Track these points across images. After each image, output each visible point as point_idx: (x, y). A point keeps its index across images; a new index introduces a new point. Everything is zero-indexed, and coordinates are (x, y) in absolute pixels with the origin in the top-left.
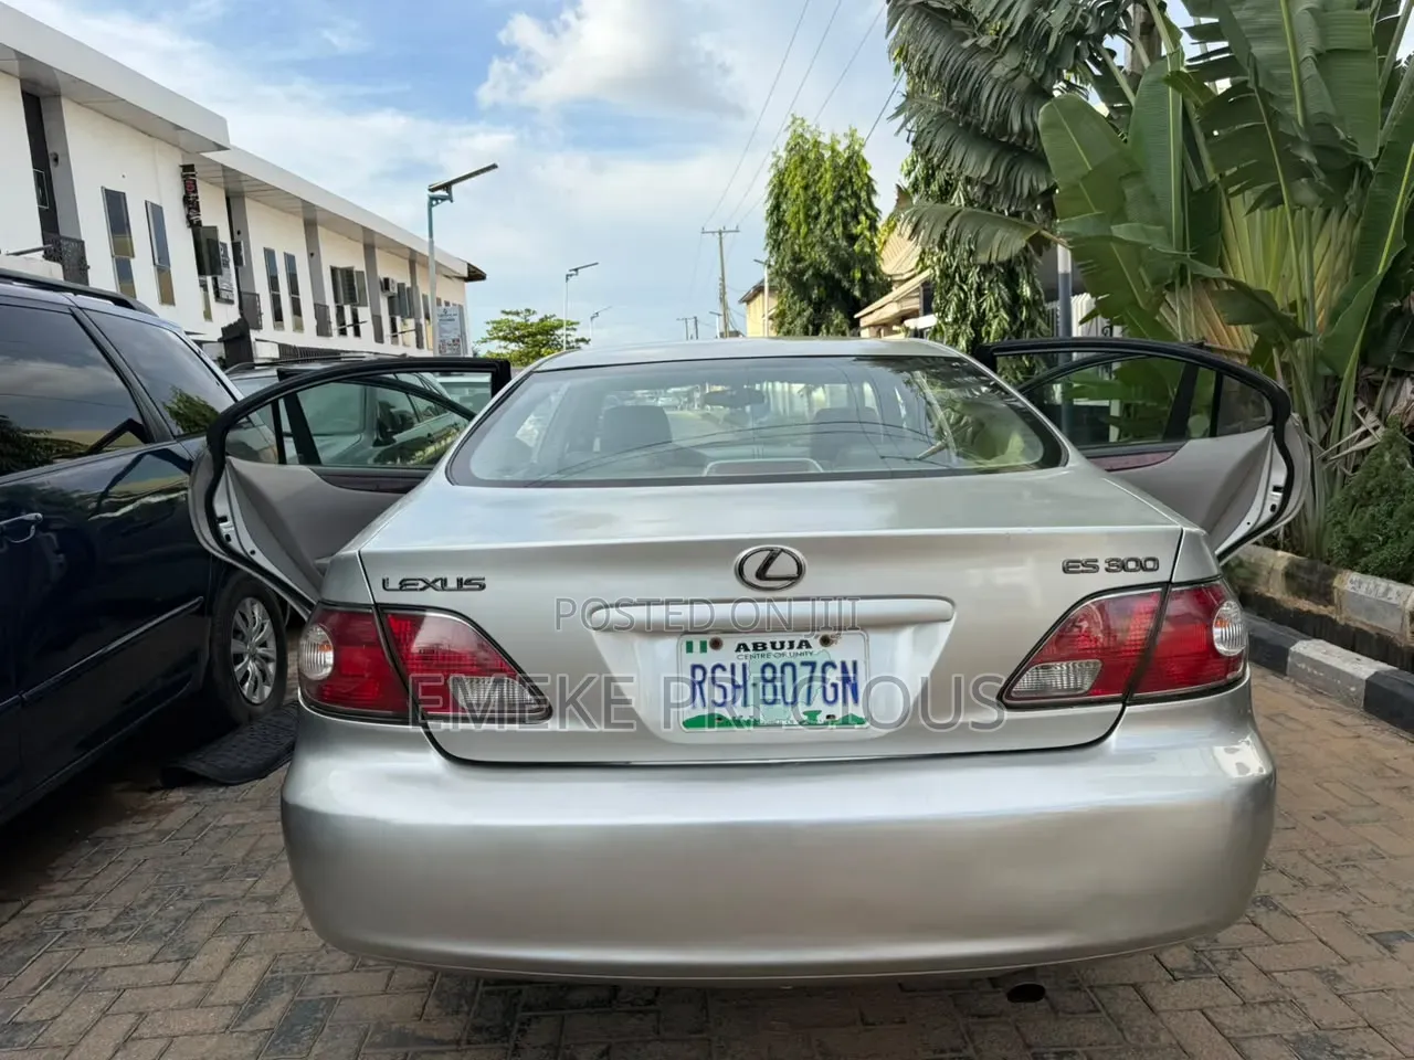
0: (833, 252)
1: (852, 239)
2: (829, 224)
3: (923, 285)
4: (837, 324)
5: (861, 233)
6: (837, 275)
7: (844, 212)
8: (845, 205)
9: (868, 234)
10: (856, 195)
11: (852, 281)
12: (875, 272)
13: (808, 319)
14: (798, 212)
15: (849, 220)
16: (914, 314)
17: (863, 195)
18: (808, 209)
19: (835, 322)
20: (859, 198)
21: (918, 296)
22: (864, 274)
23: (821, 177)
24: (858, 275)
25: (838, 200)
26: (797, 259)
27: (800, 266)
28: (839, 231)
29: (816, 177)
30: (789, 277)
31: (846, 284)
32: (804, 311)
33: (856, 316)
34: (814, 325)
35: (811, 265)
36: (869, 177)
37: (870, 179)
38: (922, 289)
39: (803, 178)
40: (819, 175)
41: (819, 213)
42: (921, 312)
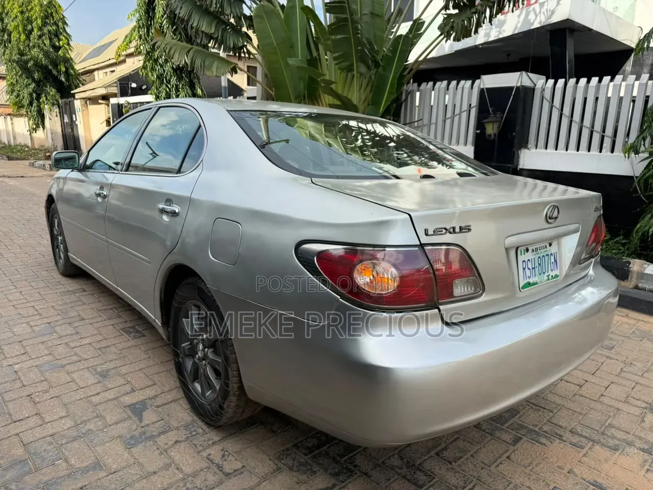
0: (46, 54)
1: (57, 49)
2: (40, 37)
3: (118, 81)
4: (52, 95)
5: (63, 46)
6: (50, 67)
7: (49, 32)
8: (50, 28)
9: (66, 46)
10: (56, 24)
11: (59, 72)
12: (73, 68)
13: (33, 90)
14: (18, 26)
15: (53, 37)
16: (115, 95)
17: (60, 24)
18: (25, 26)
19: (51, 93)
20: (58, 26)
21: (116, 86)
22: (67, 69)
23: (32, 9)
24: (63, 69)
25: (45, 24)
26: (22, 54)
27: (25, 58)
28: (47, 42)
29: (29, 8)
30: (17, 62)
31: (55, 72)
32: (29, 84)
33: (72, 92)
34: (36, 94)
35: (31, 59)
36: (63, 15)
37: (64, 17)
38: (118, 83)
39: (20, 7)
40: (30, 7)
41: (32, 30)
42: (119, 95)
